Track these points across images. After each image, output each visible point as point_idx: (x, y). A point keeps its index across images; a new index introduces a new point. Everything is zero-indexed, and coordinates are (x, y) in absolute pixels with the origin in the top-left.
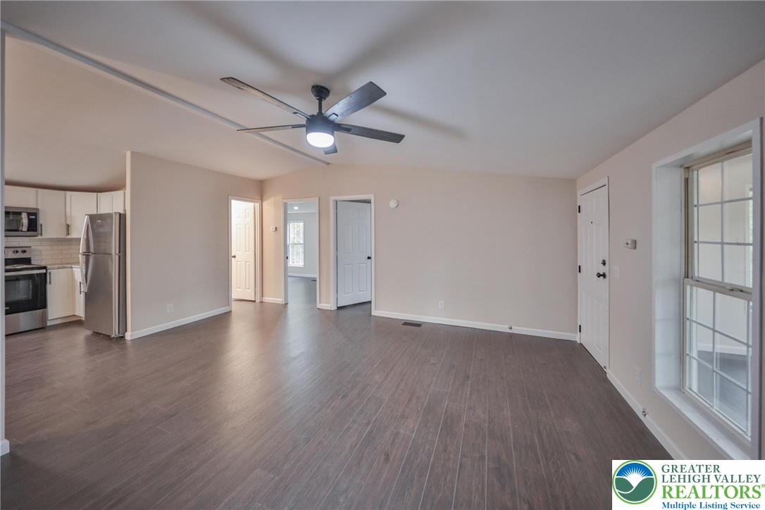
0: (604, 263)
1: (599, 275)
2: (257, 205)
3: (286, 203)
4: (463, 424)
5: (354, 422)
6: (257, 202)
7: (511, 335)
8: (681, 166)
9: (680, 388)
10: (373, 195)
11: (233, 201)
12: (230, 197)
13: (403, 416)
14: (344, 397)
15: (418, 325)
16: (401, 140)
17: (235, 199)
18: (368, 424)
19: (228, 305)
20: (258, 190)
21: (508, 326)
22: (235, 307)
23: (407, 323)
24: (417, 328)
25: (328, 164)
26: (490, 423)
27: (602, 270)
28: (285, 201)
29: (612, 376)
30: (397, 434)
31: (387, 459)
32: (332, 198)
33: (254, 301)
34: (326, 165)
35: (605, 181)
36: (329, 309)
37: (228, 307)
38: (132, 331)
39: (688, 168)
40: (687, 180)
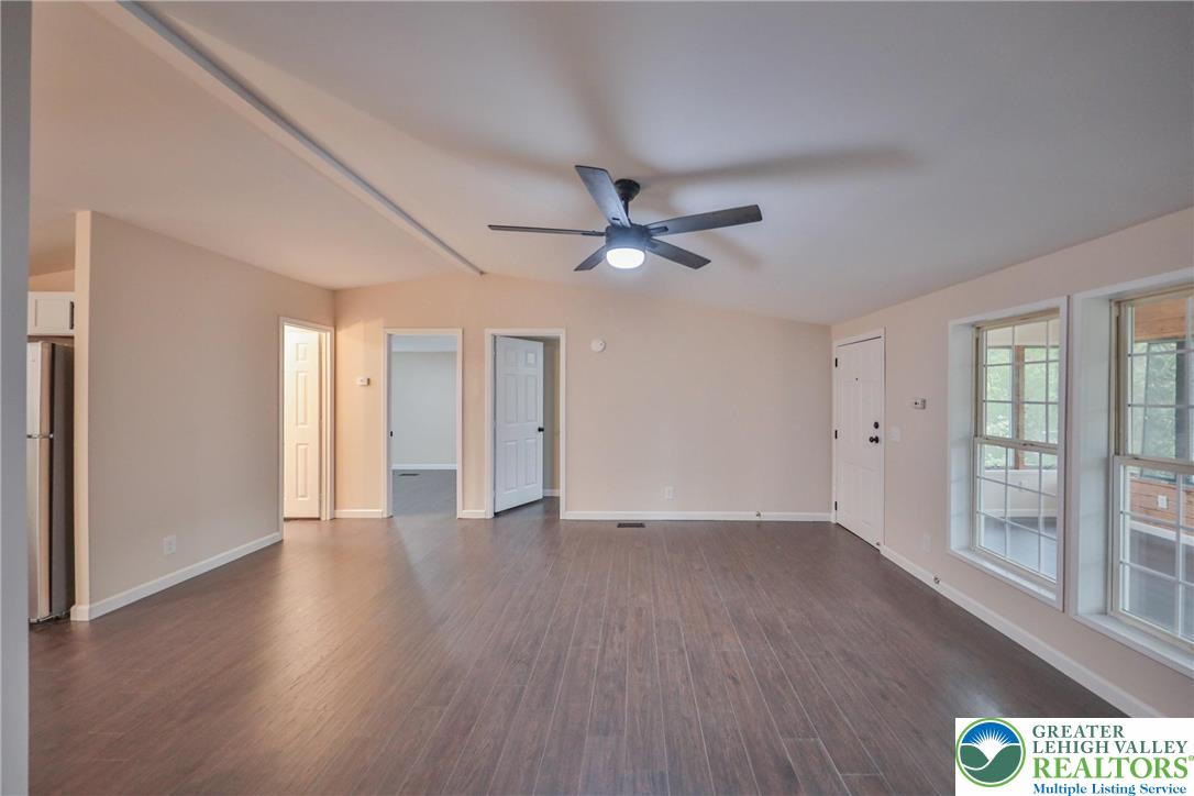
0: (876, 426)
1: (872, 440)
2: (327, 336)
3: (390, 335)
4: (785, 626)
5: (661, 653)
6: (326, 331)
7: (759, 524)
8: (973, 326)
9: (971, 546)
10: (564, 331)
11: (287, 328)
12: (282, 319)
13: (714, 635)
14: (622, 629)
15: (640, 525)
16: (700, 266)
17: (291, 323)
18: (681, 651)
19: (278, 530)
20: (331, 307)
21: (755, 513)
22: (289, 533)
23: (621, 525)
24: (641, 529)
25: (482, 273)
26: (810, 619)
27: (874, 433)
28: (390, 331)
29: (885, 551)
30: (725, 655)
31: (735, 681)
32: (489, 332)
33: (319, 519)
34: (478, 275)
35: (880, 332)
36: (483, 517)
37: (276, 534)
38: (91, 602)
39: (978, 328)
40: (977, 340)
